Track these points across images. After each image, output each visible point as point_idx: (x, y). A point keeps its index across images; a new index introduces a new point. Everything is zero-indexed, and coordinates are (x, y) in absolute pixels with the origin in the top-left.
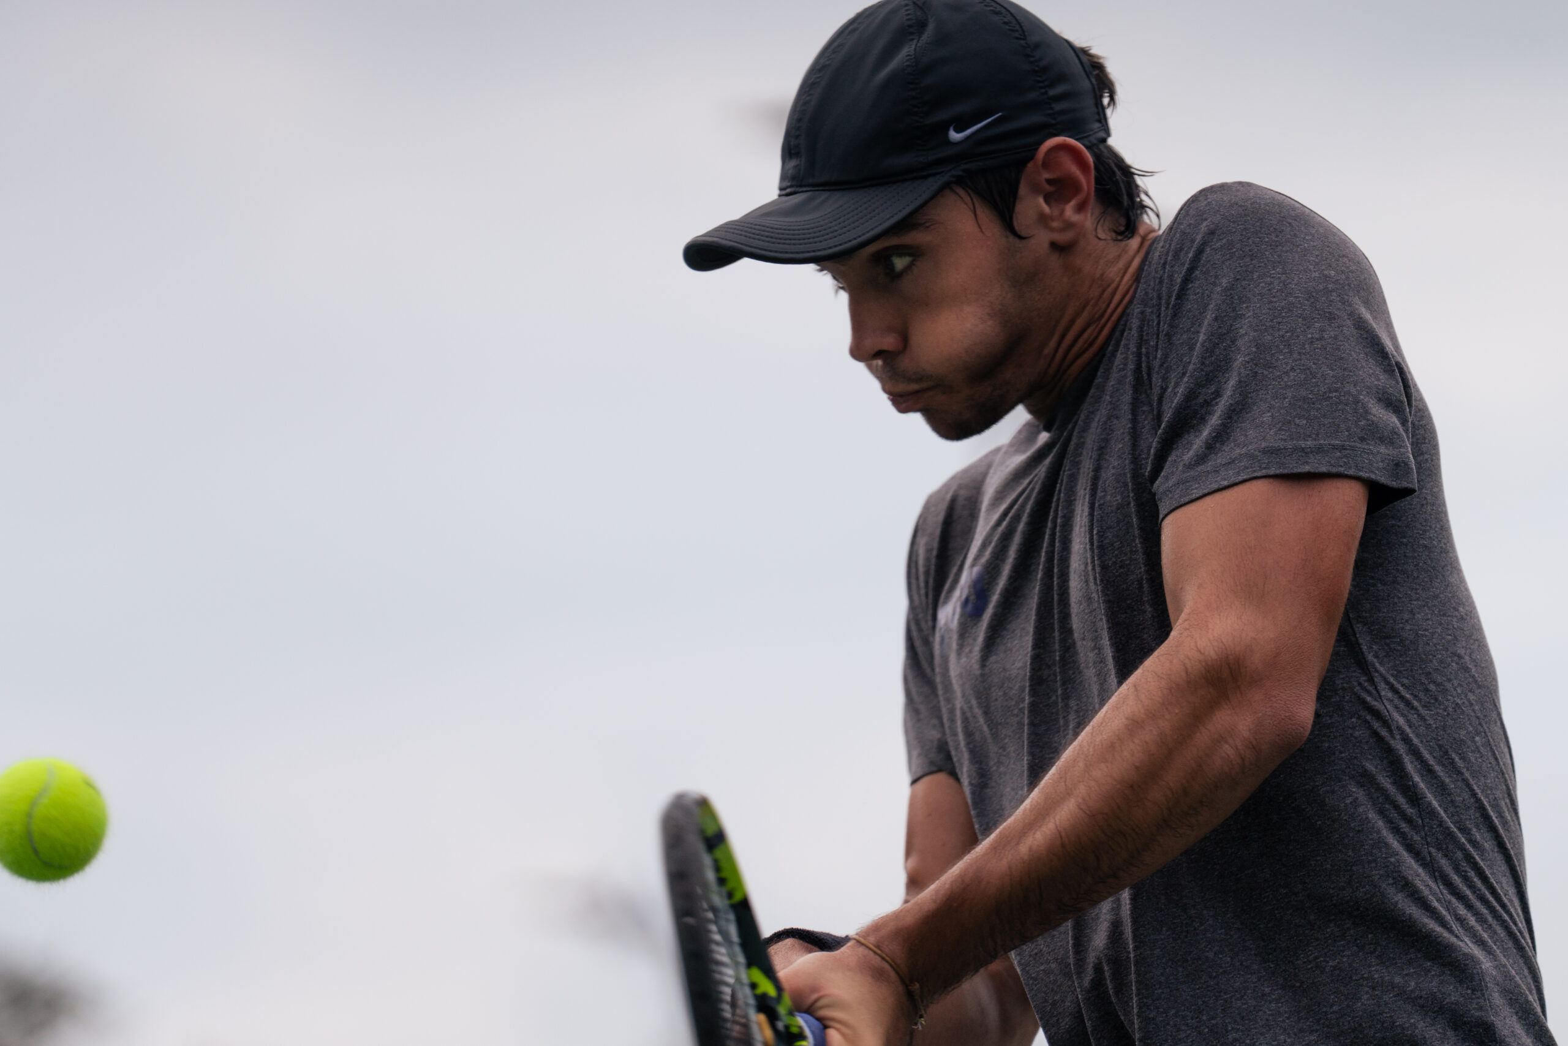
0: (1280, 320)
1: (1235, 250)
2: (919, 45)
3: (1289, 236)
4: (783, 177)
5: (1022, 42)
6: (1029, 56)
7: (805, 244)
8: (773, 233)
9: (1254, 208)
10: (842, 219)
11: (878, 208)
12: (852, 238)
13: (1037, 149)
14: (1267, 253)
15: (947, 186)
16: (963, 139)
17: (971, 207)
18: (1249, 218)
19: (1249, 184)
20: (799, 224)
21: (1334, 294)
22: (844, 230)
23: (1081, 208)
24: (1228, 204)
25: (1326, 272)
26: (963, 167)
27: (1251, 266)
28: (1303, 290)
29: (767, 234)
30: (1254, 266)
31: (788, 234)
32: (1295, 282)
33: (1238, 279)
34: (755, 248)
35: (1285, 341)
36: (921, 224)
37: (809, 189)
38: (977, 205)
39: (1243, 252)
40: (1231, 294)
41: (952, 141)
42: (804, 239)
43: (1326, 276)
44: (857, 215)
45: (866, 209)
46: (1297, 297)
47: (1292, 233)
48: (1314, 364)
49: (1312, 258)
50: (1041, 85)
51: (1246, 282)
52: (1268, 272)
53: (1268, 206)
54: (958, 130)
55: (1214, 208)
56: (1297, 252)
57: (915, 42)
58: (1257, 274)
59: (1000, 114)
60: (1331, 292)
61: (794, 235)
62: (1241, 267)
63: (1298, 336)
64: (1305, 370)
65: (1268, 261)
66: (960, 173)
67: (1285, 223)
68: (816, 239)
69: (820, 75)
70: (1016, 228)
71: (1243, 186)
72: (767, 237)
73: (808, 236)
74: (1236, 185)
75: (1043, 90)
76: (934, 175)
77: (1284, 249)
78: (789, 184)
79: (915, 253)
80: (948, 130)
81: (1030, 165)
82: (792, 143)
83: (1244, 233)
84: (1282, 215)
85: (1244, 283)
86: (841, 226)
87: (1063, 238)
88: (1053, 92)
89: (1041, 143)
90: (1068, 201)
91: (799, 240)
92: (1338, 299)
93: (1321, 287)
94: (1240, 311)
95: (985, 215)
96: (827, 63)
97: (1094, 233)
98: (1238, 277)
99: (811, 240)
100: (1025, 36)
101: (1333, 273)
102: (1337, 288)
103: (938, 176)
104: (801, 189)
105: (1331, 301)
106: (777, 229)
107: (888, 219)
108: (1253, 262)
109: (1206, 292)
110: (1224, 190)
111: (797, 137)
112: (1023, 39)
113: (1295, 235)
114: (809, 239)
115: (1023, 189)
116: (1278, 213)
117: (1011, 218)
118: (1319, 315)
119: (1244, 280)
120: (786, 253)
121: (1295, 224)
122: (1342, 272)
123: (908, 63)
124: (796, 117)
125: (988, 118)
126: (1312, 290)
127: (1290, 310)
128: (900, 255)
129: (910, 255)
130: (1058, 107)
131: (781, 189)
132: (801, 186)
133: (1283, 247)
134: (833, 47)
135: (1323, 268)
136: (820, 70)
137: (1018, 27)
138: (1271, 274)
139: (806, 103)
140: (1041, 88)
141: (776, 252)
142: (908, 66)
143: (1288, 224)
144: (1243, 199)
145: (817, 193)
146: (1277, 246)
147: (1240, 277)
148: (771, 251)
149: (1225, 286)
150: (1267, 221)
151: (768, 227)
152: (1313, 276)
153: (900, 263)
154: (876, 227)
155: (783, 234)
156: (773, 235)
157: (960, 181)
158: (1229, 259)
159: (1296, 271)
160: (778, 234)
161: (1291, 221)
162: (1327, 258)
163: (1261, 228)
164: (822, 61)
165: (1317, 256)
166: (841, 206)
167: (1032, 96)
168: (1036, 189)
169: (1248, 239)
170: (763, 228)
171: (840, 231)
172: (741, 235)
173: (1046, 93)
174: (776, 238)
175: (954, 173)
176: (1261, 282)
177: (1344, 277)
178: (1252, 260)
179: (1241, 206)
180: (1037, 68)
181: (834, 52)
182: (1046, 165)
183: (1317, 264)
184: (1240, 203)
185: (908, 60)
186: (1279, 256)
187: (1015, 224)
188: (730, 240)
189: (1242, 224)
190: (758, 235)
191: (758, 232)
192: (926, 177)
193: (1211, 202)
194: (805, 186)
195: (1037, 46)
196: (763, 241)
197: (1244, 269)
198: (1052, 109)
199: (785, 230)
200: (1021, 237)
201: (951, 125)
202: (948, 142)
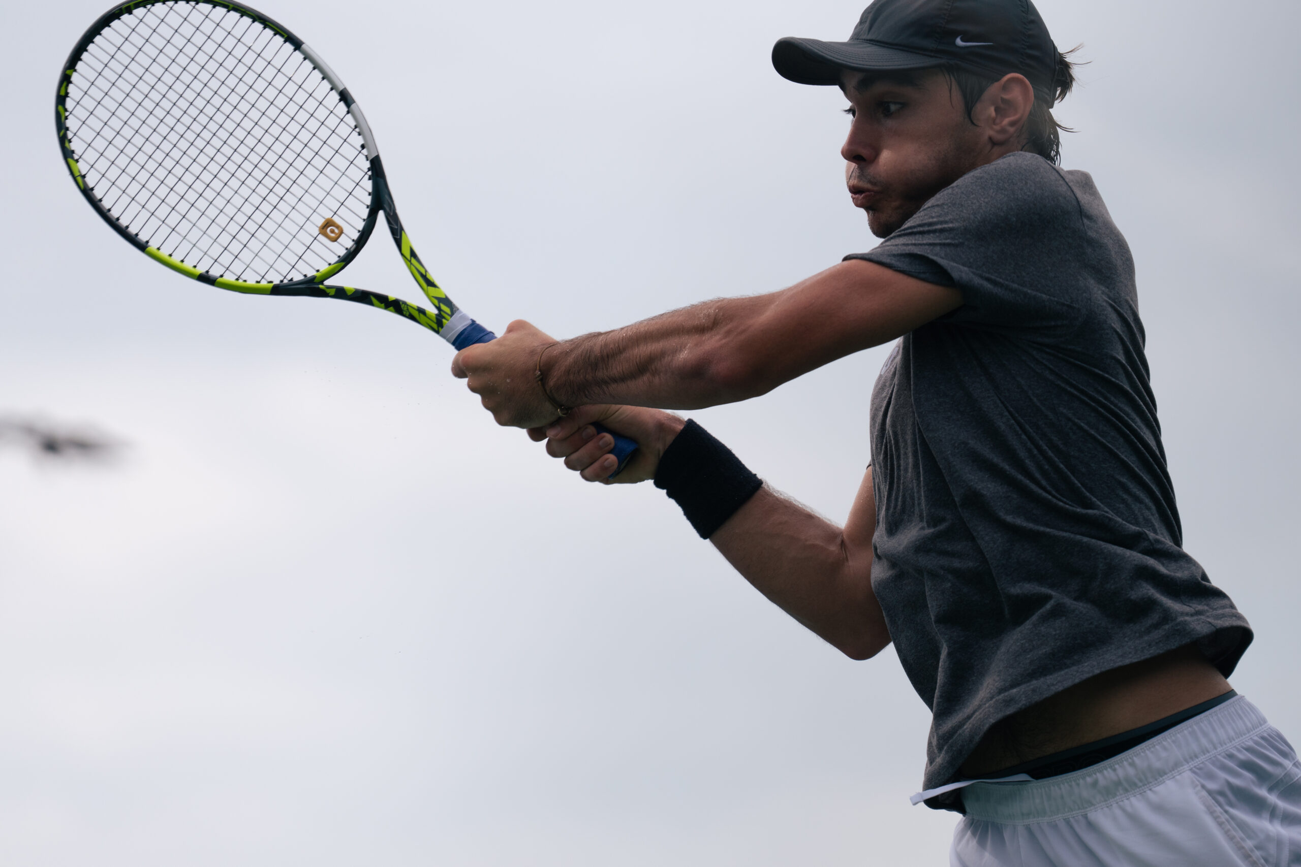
6: (1025, 24)
7: (845, 58)
10: (872, 56)
13: (1005, 75)
15: (940, 67)
16: (964, 46)
17: (949, 83)
20: (847, 49)
22: (870, 61)
26: (957, 63)
36: (917, 85)
37: (862, 40)
38: (954, 90)
41: (957, 44)
42: (845, 56)
50: (1025, 44)
54: (962, 40)
59: (992, 44)
61: (842, 52)
66: (952, 64)
70: (972, 116)
75: (1024, 47)
76: (936, 57)
79: (906, 102)
80: (957, 37)
81: (996, 82)
86: (870, 58)
87: (995, 136)
88: (1030, 52)
89: (1007, 73)
90: (1009, 117)
95: (957, 97)
103: (939, 59)
112: (1026, 14)
115: (985, 97)
117: (972, 108)
125: (983, 43)
128: (896, 104)
129: (901, 104)
132: (858, 39)
137: (1026, 7)
145: (866, 43)
157: (949, 68)
167: (1017, 46)
168: (993, 101)
173: (1025, 49)
175: (947, 61)
180: (1026, 33)
182: (1006, 87)
187: (972, 113)
192: (931, 57)
195: (1032, 22)
199: (839, 49)
200: (973, 123)
201: (960, 35)
202: (954, 43)
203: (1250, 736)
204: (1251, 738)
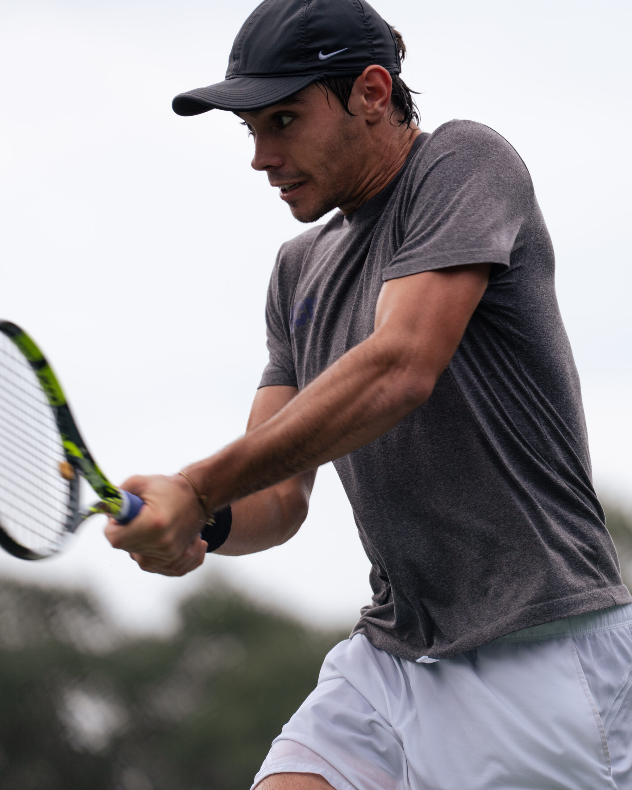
0: (472, 191)
1: (455, 157)
2: (308, 7)
3: (485, 152)
4: (228, 71)
5: (362, 14)
6: (365, 22)
7: (238, 102)
8: (221, 95)
9: (469, 136)
10: (259, 92)
11: (278, 88)
12: (263, 101)
13: (364, 70)
14: (472, 159)
15: (314, 82)
16: (326, 58)
17: (326, 95)
18: (465, 141)
19: (469, 122)
20: (235, 92)
21: (501, 187)
22: (259, 97)
23: (383, 104)
24: (456, 134)
25: (500, 175)
26: (325, 73)
27: (463, 165)
28: (487, 181)
29: (218, 95)
30: (465, 165)
31: (229, 96)
32: (484, 176)
33: (455, 171)
34: (212, 101)
35: (472, 201)
36: (300, 101)
37: (242, 76)
38: (329, 95)
39: (460, 158)
40: (450, 178)
41: (320, 58)
42: (238, 99)
43: (499, 177)
44: (267, 90)
45: (271, 88)
46: (483, 183)
47: (487, 151)
48: (485, 214)
49: (495, 166)
50: (369, 37)
51: (459, 173)
52: (471, 169)
53: (477, 135)
54: (324, 54)
55: (448, 136)
56: (488, 161)
57: (306, 6)
58: (465, 169)
59: (347, 48)
60: (500, 186)
61: (232, 97)
62: (457, 165)
63: (479, 201)
64: (479, 216)
65: (472, 163)
66: (323, 76)
67: (485, 145)
68: (244, 100)
69: (255, 19)
70: (349, 110)
71: (465, 123)
72: (218, 96)
73: (240, 98)
74: (462, 122)
75: (370, 40)
76: (309, 75)
77: (482, 159)
78: (232, 73)
79: (295, 116)
80: (319, 53)
81: (359, 78)
82: (236, 53)
83: (462, 149)
84: (484, 140)
85: (457, 173)
86: (258, 95)
87: (371, 119)
88: (375, 42)
89: (366, 67)
90: (377, 100)
91: (235, 99)
92: (502, 190)
93: (496, 182)
94: (453, 187)
95: (333, 99)
96: (259, 13)
97: (389, 120)
98: (455, 170)
99: (241, 100)
100: (363, 11)
101: (503, 176)
102: (503, 185)
103: (311, 76)
104: (238, 76)
105: (499, 190)
106: (223, 93)
107: (283, 94)
108: (464, 163)
109: (437, 176)
110: (455, 125)
111: (239, 49)
112: (362, 13)
113: (489, 152)
114: (240, 99)
115: (354, 90)
116: (482, 139)
117: (347, 104)
118: (492, 194)
119: (458, 171)
120: (228, 105)
121: (490, 145)
122: (507, 177)
123: (302, 16)
124: (239, 39)
125: (340, 50)
126: (491, 182)
127: (479, 188)
128: (287, 116)
129: (292, 116)
130: (377, 50)
131: (226, 77)
132: (238, 75)
133: (481, 157)
134: (262, 6)
135: (499, 172)
136: (254, 17)
137: (360, 6)
138: (472, 170)
139: (246, 32)
140: (369, 39)
141: (222, 104)
142: (302, 17)
143: (486, 146)
144: (464, 131)
145: (247, 78)
146: (478, 157)
147: (456, 170)
148: (219, 103)
149: (447, 174)
150: (475, 143)
151: (219, 92)
152: (493, 175)
153: (286, 120)
154: (276, 97)
155: (227, 96)
156: (221, 96)
157: (321, 81)
158: (452, 161)
159: (486, 171)
160: (224, 95)
161: (488, 144)
162: (502, 167)
163: (471, 146)
164: (256, 13)
165: (498, 165)
166: (259, 85)
167: (364, 42)
168: (361, 91)
169: (464, 152)
170: (216, 92)
171: (257, 98)
172: (204, 94)
173: (371, 42)
174: (223, 98)
175: (319, 75)
176: (467, 174)
177: (507, 179)
178: (463, 162)
179: (462, 135)
180: (368, 29)
181: (263, 8)
182: (367, 79)
183: (497, 169)
184: (462, 133)
185: (302, 14)
186: (478, 162)
187: (349, 107)
188: (199, 96)
189: (461, 145)
190: (213, 95)
191: (213, 93)
192: (304, 76)
193: (447, 132)
194: (240, 75)
195: (369, 17)
196: (216, 98)
197: (459, 166)
198: (373, 50)
199: (228, 94)
200: (351, 115)
201: (320, 51)
202: (318, 59)
203: (623, 624)
204: (624, 626)
